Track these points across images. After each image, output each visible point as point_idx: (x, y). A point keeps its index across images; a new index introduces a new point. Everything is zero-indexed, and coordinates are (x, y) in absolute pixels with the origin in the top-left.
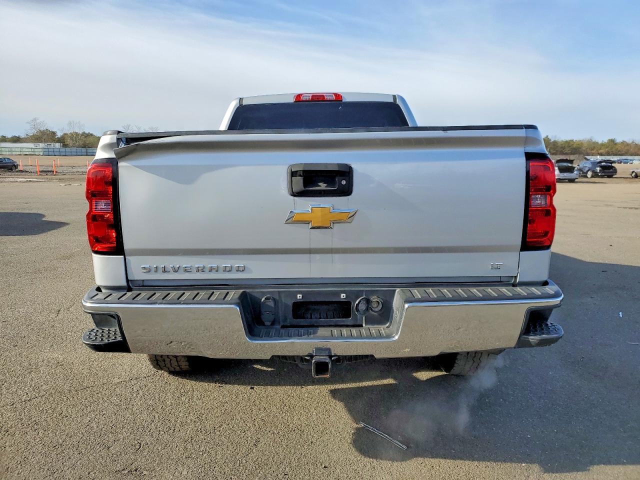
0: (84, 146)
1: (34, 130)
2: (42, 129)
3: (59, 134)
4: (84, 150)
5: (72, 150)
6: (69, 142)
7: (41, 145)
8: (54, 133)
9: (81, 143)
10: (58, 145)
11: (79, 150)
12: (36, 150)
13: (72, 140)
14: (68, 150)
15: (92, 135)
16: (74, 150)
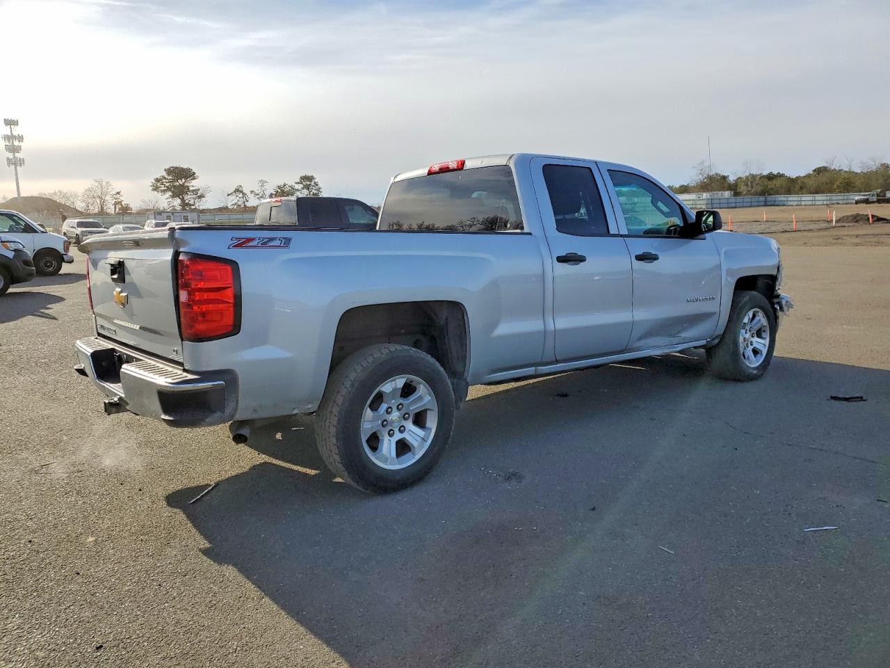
0: (763, 193)
1: (701, 176)
2: (711, 174)
3: (732, 179)
4: (762, 199)
5: (745, 200)
6: (743, 188)
7: (705, 195)
8: (724, 178)
9: (759, 188)
10: (727, 194)
11: (755, 199)
12: (698, 202)
13: (747, 185)
14: (739, 199)
15: (780, 176)
16: (748, 199)
